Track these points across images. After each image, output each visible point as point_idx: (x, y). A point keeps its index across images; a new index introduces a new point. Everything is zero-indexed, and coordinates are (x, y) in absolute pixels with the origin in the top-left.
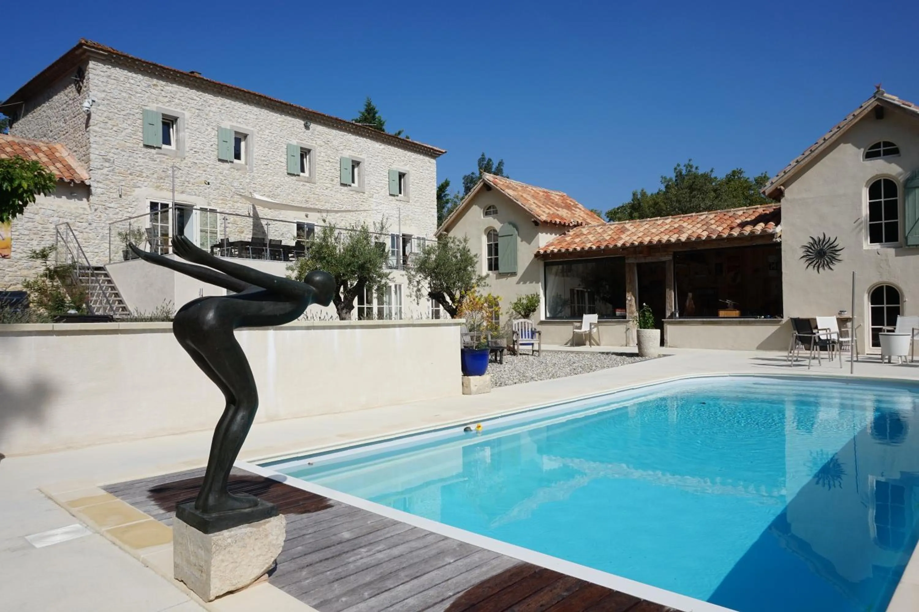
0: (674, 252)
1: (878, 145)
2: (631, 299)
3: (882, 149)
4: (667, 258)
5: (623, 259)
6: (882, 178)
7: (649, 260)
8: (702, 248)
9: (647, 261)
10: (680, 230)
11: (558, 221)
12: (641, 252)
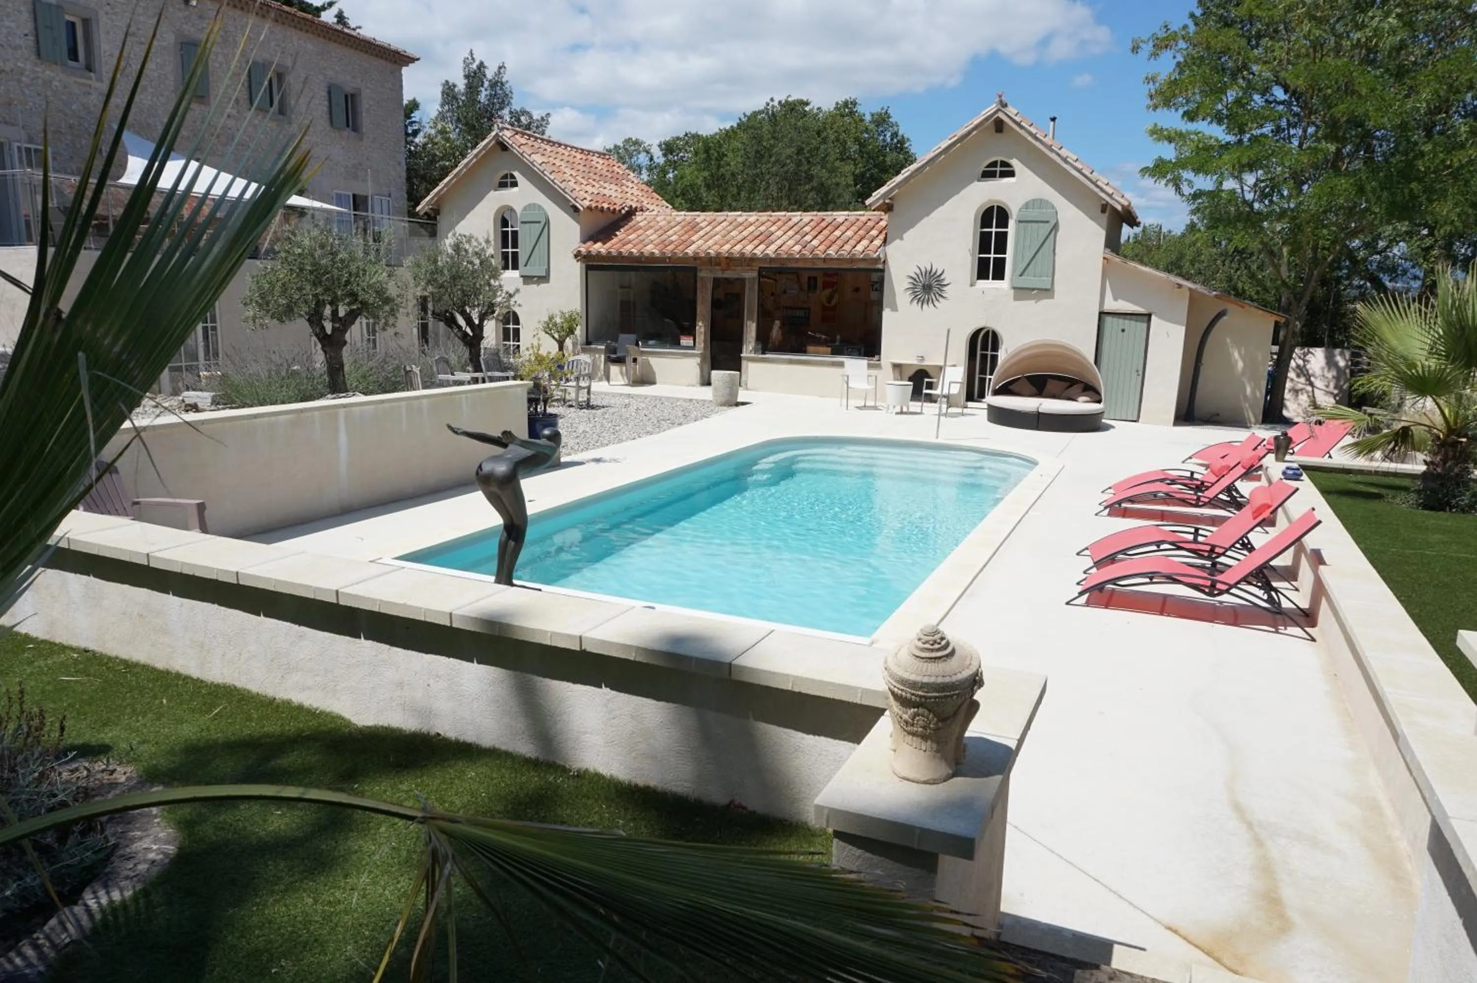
0: (760, 268)
1: (994, 164)
2: (701, 328)
3: (998, 169)
4: (750, 275)
5: (694, 270)
6: (996, 205)
7: (728, 274)
8: (794, 265)
9: (725, 276)
10: (766, 238)
11: (606, 206)
12: (719, 264)
